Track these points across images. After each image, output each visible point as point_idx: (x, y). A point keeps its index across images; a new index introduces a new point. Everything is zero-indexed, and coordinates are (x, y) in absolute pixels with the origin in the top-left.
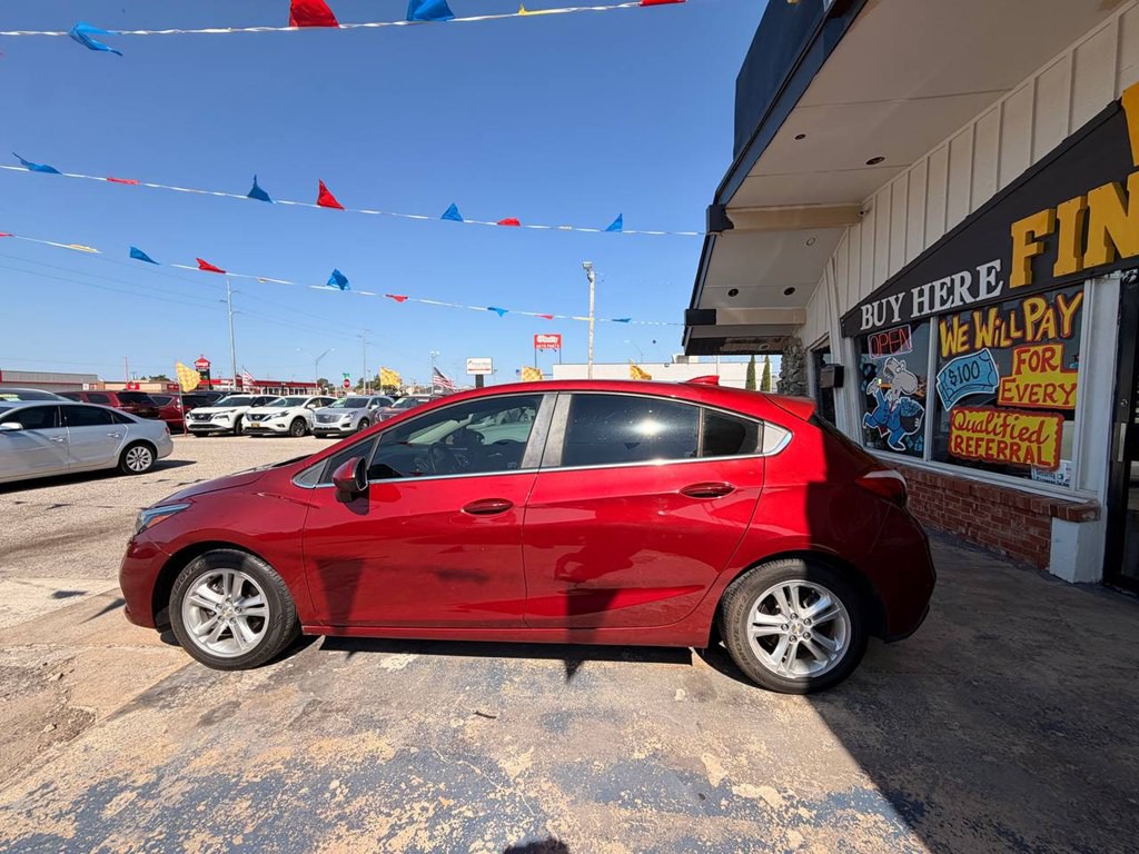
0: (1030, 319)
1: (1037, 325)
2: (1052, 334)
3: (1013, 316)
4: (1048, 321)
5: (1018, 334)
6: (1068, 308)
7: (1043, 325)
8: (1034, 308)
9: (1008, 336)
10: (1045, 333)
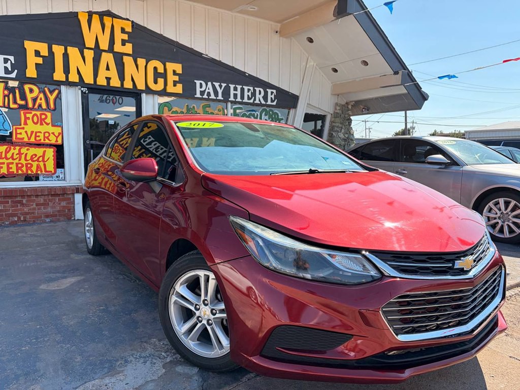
0: (29, 96)
1: (35, 100)
2: (44, 106)
3: (17, 91)
4: (41, 99)
5: (23, 103)
6: (51, 95)
7: (38, 101)
8: (31, 91)
9: (15, 102)
10: (40, 106)
